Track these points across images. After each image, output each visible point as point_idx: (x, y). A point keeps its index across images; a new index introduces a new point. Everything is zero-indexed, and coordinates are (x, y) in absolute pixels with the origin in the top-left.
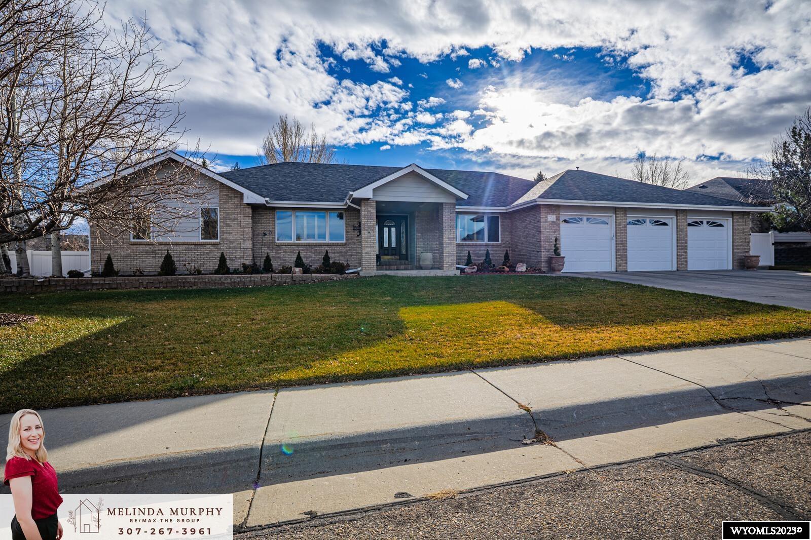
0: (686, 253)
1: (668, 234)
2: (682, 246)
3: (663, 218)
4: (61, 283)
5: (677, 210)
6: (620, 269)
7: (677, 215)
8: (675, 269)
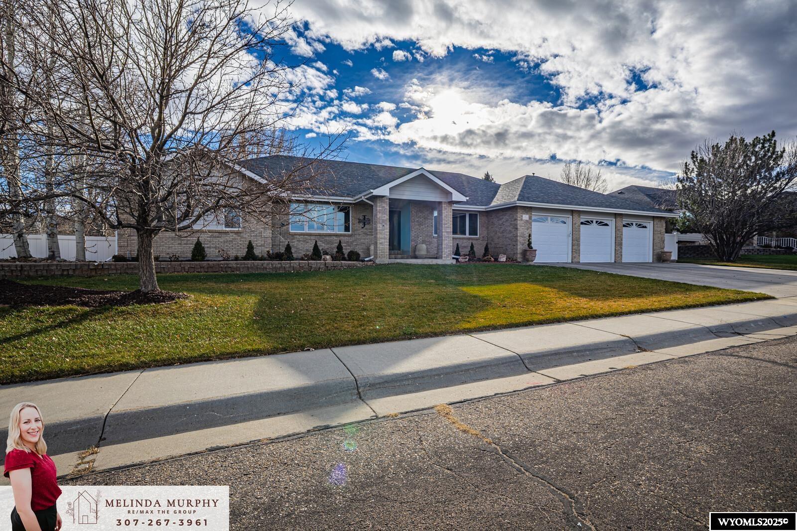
0: (621, 248)
1: (609, 232)
2: (619, 243)
3: (605, 220)
4: (113, 267)
5: (616, 214)
6: (575, 260)
7: (615, 218)
8: (613, 261)
